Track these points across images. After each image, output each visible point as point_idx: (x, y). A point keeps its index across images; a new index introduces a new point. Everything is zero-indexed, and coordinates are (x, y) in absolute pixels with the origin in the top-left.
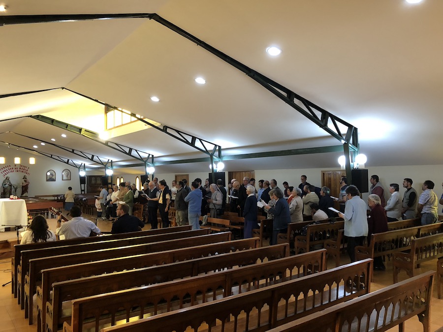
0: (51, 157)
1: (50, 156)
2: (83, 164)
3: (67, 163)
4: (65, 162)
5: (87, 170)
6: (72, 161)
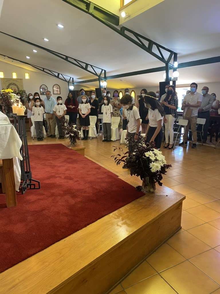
0: (43, 71)
1: (42, 69)
2: (72, 79)
3: (58, 77)
4: (56, 76)
5: (75, 84)
6: (62, 75)
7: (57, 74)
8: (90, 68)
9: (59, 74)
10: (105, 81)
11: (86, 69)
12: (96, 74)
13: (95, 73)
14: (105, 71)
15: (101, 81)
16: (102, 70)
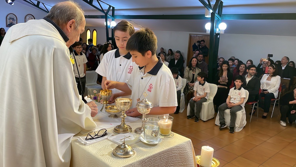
3: (37, 6)
4: (34, 5)
6: (43, 3)
7: (36, 3)
8: (95, 3)
9: (39, 3)
10: (113, 20)
11: (90, 3)
12: (102, 11)
13: (101, 9)
14: (113, 8)
15: (108, 19)
16: (110, 6)
